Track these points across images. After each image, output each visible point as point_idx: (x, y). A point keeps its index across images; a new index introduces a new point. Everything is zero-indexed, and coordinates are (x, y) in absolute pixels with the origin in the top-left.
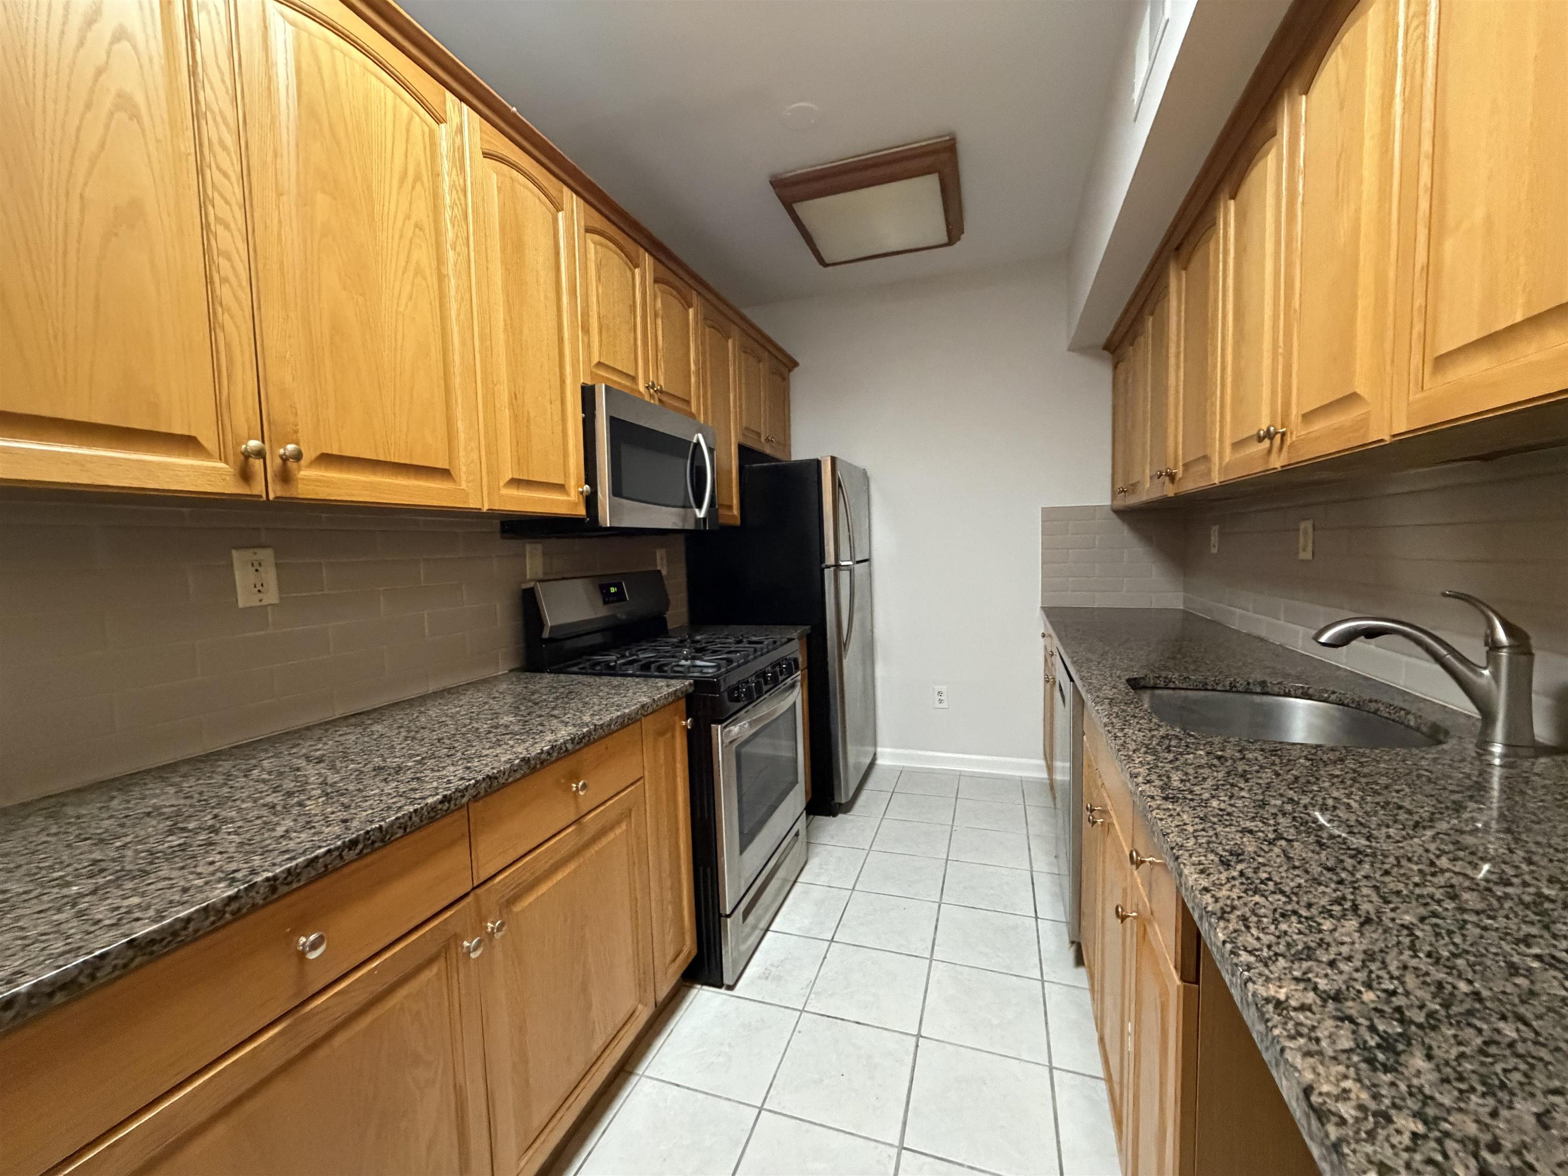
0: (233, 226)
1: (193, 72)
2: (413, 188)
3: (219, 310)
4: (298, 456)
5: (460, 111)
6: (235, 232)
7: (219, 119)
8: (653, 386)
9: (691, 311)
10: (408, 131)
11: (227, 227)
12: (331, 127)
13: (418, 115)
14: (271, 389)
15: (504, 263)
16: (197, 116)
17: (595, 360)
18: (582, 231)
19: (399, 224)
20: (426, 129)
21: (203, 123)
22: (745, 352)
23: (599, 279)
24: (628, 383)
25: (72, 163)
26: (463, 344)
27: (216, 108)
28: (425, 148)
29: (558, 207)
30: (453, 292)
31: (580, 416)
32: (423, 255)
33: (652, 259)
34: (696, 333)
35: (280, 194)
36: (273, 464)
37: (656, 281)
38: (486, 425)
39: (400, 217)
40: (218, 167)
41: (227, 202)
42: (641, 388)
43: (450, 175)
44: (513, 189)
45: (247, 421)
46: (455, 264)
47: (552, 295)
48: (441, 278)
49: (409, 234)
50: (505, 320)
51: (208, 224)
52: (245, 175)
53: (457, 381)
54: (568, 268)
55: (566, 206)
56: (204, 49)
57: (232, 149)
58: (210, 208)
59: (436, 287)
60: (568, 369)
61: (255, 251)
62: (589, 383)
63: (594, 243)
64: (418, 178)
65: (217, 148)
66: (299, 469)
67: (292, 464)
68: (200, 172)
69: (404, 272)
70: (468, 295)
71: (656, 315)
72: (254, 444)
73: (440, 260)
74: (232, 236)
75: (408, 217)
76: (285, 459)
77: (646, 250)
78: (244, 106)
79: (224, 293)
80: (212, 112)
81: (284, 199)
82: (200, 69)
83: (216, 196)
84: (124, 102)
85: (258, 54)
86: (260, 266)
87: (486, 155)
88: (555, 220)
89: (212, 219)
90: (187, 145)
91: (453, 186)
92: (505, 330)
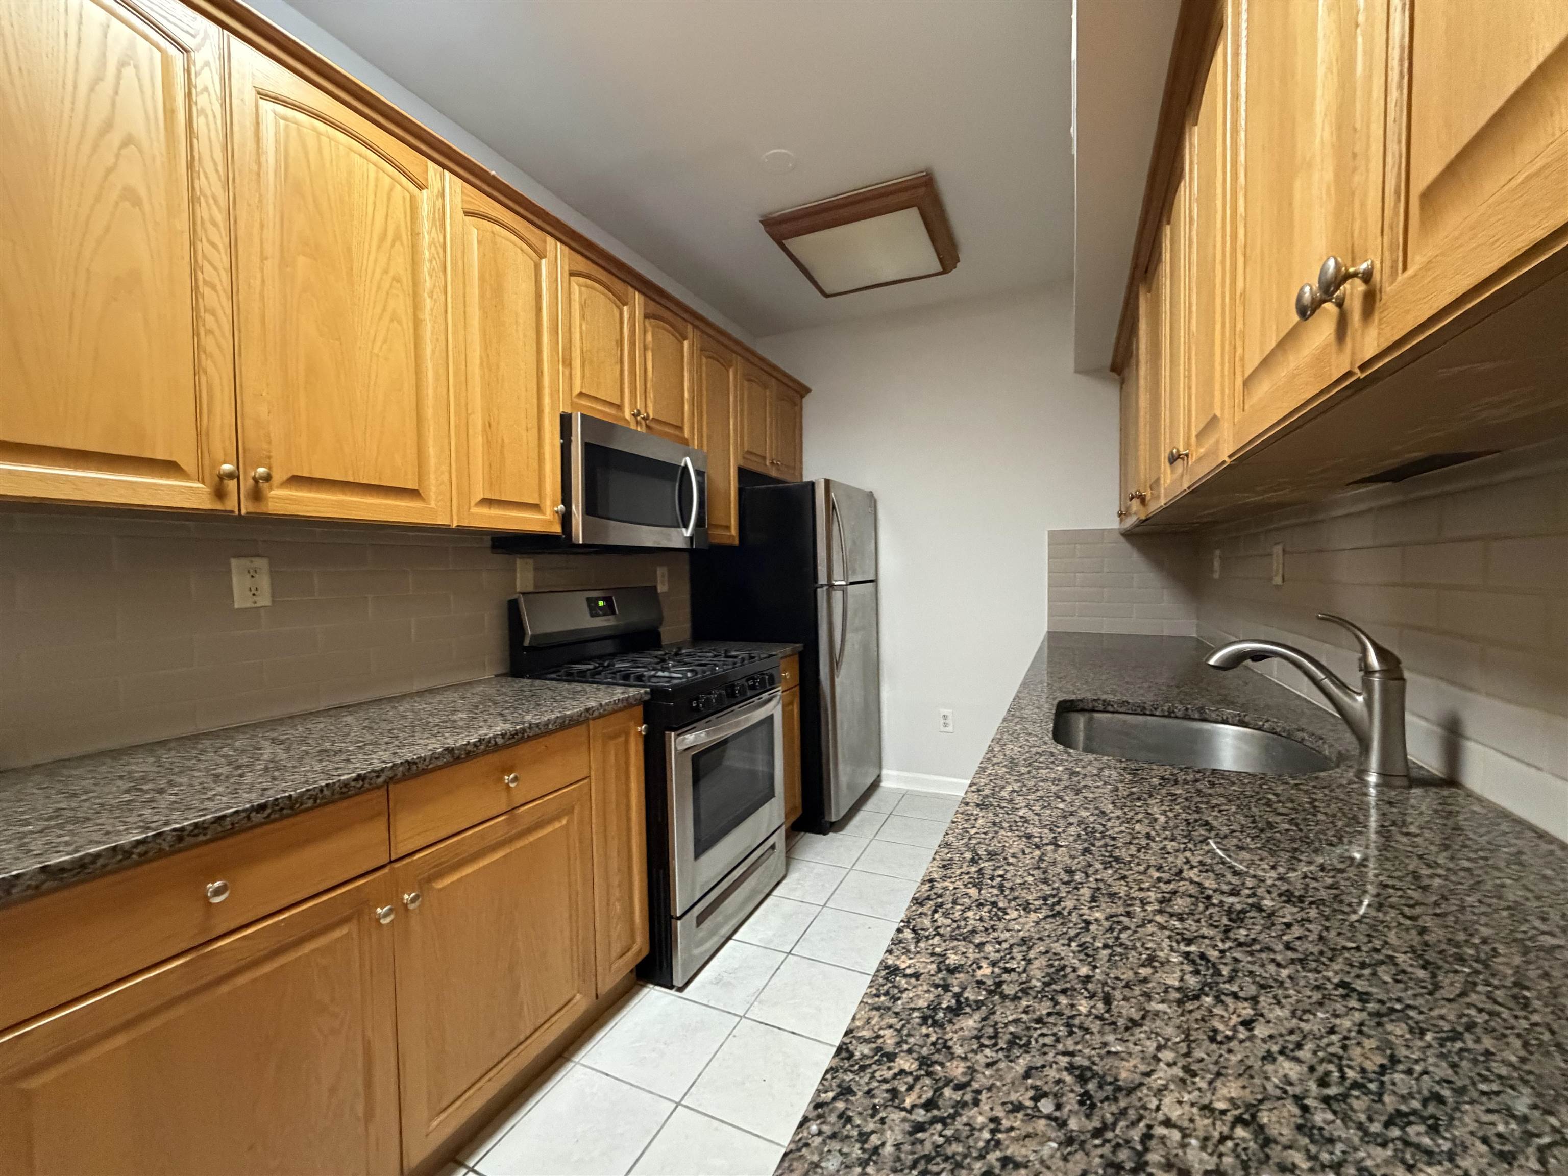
0: (219, 287)
1: (190, 166)
2: (393, 245)
3: (203, 356)
4: (268, 478)
5: (443, 178)
6: (221, 293)
7: (211, 201)
8: (639, 413)
9: (686, 343)
10: (389, 198)
11: (213, 288)
12: (314, 201)
13: (400, 185)
14: (248, 422)
15: (482, 307)
16: (193, 200)
17: (577, 390)
18: (566, 275)
19: (377, 276)
20: (408, 196)
21: (197, 206)
22: (749, 380)
23: (583, 317)
24: (612, 411)
25: (81, 245)
26: (437, 379)
27: (209, 193)
28: (405, 213)
29: (541, 255)
30: (428, 334)
31: (558, 442)
32: (401, 304)
33: (642, 297)
34: (691, 363)
35: (263, 258)
36: (247, 484)
37: (647, 316)
38: (457, 452)
39: (378, 271)
40: (209, 241)
41: (215, 268)
42: (627, 415)
43: (429, 233)
44: (494, 243)
45: (224, 449)
46: (432, 310)
47: (532, 334)
48: (417, 323)
49: (386, 285)
50: (481, 358)
51: (197, 287)
52: (233, 246)
53: (429, 412)
54: (550, 307)
55: (550, 254)
56: (202, 146)
57: (221, 225)
58: (199, 273)
59: (412, 331)
60: (547, 400)
61: (239, 309)
62: (568, 411)
63: (580, 286)
64: (397, 238)
65: (209, 226)
66: (271, 489)
67: (263, 485)
68: (193, 244)
69: (380, 318)
70: (443, 338)
71: (645, 348)
72: (227, 467)
73: (417, 306)
74: (218, 296)
75: (386, 272)
76: (256, 480)
77: (636, 289)
78: (234, 188)
79: (209, 343)
80: (206, 197)
81: (268, 263)
82: (196, 163)
83: (206, 264)
84: (130, 195)
85: (251, 145)
86: (242, 319)
87: (467, 213)
88: (537, 267)
89: (201, 283)
90: (182, 223)
91: (432, 243)
92: (481, 364)
